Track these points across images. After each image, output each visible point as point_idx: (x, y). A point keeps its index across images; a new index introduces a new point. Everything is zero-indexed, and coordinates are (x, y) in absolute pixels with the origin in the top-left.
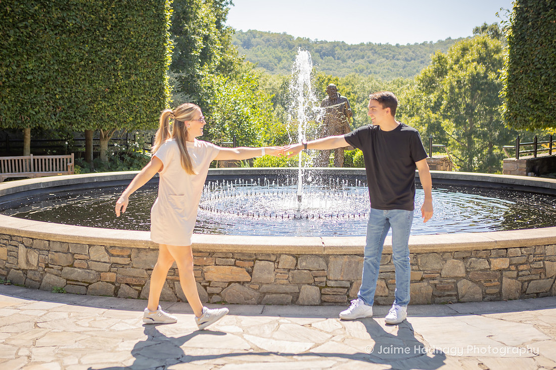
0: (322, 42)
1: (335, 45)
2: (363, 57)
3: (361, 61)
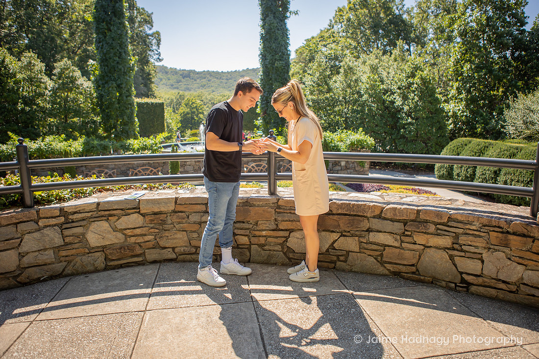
0: (183, 70)
1: (190, 71)
2: (205, 78)
3: (204, 80)
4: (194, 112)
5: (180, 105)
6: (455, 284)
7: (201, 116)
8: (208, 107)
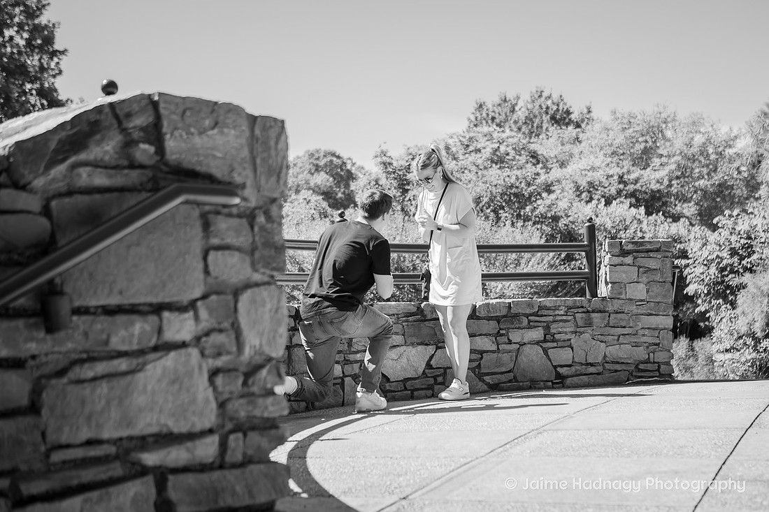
6: (552, 381)
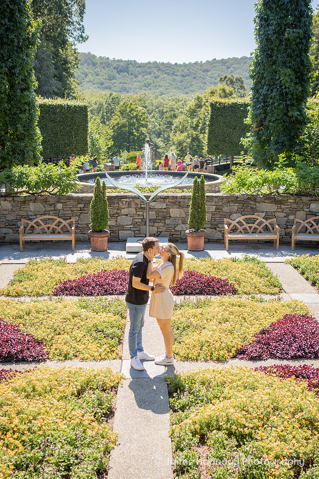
0: (118, 61)
1: (129, 63)
2: (150, 73)
3: (149, 76)
4: (133, 124)
5: (113, 112)
7: (144, 130)
8: (153, 117)
